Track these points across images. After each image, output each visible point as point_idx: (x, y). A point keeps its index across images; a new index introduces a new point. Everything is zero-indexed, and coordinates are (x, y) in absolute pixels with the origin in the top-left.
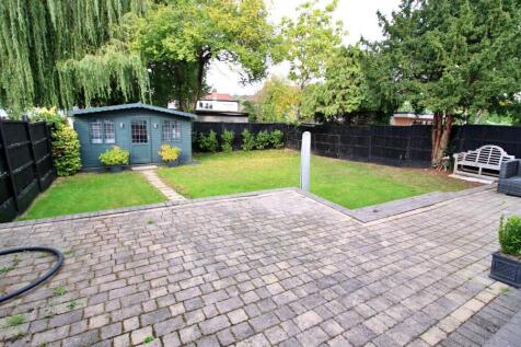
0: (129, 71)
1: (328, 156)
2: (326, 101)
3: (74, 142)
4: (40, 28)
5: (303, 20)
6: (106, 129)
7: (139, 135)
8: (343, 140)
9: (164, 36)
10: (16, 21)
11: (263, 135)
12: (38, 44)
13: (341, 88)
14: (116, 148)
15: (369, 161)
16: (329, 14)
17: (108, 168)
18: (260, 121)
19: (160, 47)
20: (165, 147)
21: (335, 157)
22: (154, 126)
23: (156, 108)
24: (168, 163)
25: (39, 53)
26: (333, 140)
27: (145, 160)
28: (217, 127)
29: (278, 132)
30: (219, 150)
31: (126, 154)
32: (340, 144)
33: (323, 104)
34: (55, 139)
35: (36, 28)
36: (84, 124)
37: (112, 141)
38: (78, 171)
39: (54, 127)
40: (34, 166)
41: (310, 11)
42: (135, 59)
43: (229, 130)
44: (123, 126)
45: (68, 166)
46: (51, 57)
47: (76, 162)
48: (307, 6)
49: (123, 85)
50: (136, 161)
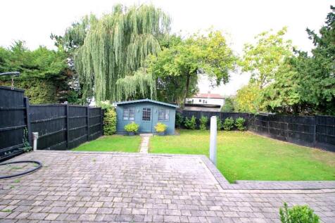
0: (146, 83)
1: (279, 139)
2: (272, 96)
3: (113, 118)
4: (112, 66)
5: (261, 44)
6: (131, 113)
7: (146, 117)
8: (291, 127)
9: (164, 63)
10: (102, 63)
11: (229, 121)
12: (111, 72)
13: (283, 86)
14: (133, 122)
15: (314, 147)
16: (280, 37)
17: (127, 133)
18: (236, 111)
19: (162, 70)
20: (159, 124)
21: (285, 140)
22: (155, 111)
23: (158, 102)
24: (159, 134)
25: (110, 77)
26: (283, 126)
27: (148, 131)
28: (197, 114)
29: (241, 119)
30: (198, 128)
31: (137, 126)
32: (288, 130)
33: (269, 98)
34: (105, 116)
35: (111, 65)
36: (121, 110)
37: (133, 119)
38: (114, 133)
39: (106, 110)
40: (87, 127)
41: (266, 37)
42: (149, 77)
43: (205, 116)
44: (139, 111)
45: (109, 130)
46: (115, 78)
47: (113, 129)
48: (264, 34)
49: (142, 90)
50: (143, 131)
